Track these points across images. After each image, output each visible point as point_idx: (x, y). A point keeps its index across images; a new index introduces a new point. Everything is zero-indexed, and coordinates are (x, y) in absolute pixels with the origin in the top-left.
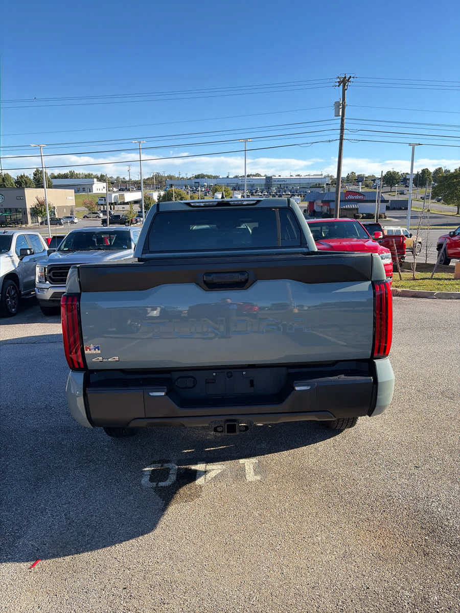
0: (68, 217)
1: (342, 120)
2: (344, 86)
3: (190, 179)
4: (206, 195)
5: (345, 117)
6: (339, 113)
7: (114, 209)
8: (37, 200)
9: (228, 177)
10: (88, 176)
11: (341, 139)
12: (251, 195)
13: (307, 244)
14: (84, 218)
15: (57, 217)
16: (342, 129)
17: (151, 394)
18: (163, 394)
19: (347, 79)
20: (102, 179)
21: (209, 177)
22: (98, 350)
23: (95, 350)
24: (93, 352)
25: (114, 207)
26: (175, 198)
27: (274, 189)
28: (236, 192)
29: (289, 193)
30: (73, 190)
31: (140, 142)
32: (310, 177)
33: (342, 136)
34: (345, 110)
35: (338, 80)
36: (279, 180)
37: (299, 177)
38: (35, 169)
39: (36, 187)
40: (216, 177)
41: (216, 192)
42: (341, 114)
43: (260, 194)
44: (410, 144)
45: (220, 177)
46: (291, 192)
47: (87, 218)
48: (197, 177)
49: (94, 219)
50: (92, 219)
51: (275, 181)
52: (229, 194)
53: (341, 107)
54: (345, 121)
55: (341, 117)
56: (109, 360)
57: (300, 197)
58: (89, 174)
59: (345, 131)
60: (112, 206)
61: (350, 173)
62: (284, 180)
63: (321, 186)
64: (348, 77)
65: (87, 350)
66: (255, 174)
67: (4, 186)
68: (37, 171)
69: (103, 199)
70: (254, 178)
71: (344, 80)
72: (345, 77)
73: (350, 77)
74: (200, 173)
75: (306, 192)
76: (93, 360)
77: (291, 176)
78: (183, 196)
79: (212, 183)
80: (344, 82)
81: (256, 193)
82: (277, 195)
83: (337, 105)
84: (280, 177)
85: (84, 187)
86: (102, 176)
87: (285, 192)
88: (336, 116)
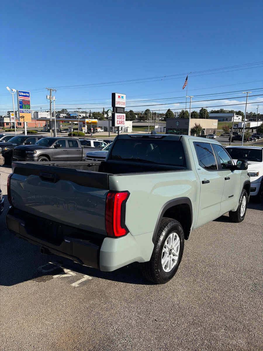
0: (211, 135)
7: (241, 131)
8: (196, 125)
10: (232, 112)
14: (221, 136)
15: (205, 134)
20: (239, 113)
25: (241, 130)
30: (217, 120)
31: (248, 93)
38: (201, 108)
39: (200, 118)
47: (223, 136)
49: (227, 136)
50: (225, 136)
58: (232, 111)
60: (240, 130)
67: (184, 117)
68: (202, 109)
69: (237, 125)
85: (227, 118)
86: (240, 112)
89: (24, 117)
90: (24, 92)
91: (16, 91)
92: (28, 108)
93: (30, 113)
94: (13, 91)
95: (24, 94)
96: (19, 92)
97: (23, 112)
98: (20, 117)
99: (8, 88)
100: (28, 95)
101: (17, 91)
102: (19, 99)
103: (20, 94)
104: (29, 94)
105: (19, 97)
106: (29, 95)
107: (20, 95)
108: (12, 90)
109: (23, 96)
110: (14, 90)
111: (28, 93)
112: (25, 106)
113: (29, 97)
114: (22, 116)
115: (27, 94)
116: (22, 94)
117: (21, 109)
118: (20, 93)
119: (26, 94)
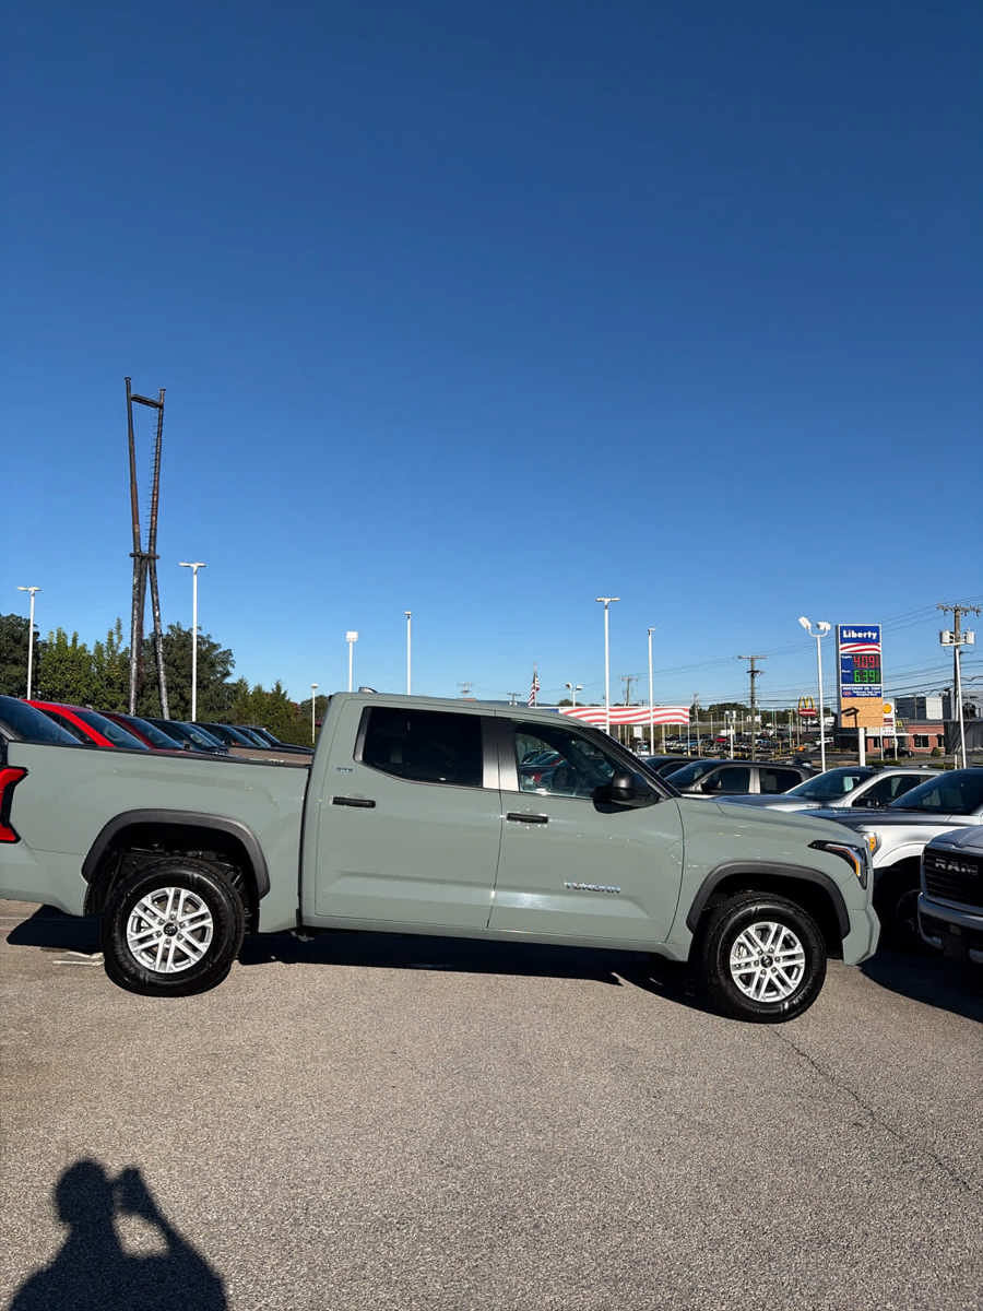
89: (857, 711)
90: (857, 629)
91: (828, 627)
92: (870, 679)
93: (879, 695)
94: (822, 628)
95: (860, 635)
96: (842, 628)
97: (855, 696)
98: (843, 712)
99: (804, 622)
100: (875, 635)
101: (837, 627)
102: (841, 652)
103: (845, 636)
104: (878, 633)
105: (841, 647)
106: (878, 636)
107: (844, 640)
108: (818, 626)
109: (857, 640)
110: (825, 626)
111: (876, 629)
112: (861, 674)
113: (876, 642)
114: (849, 710)
115: (870, 634)
116: (854, 635)
117: (847, 686)
118: (845, 632)
119: (865, 635)
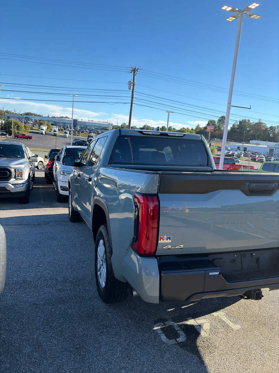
1: (133, 92)
2: (134, 73)
3: (21, 114)
4: (34, 126)
5: (134, 91)
6: (131, 88)
9: (48, 116)
11: (132, 103)
12: (64, 129)
13: (211, 165)
16: (132, 97)
17: (210, 274)
18: (217, 273)
19: (136, 69)
21: (35, 115)
22: (170, 240)
23: (167, 240)
24: (165, 241)
26: (14, 126)
27: (78, 128)
28: (54, 126)
29: (88, 131)
32: (101, 123)
33: (132, 101)
34: (135, 87)
35: (131, 69)
36: (81, 122)
37: (92, 122)
40: (40, 116)
41: (41, 125)
42: (132, 89)
43: (70, 129)
44: (167, 112)
45: (43, 116)
46: (89, 131)
48: (27, 114)
51: (79, 123)
52: (50, 127)
53: (132, 84)
54: (134, 93)
55: (132, 90)
56: (176, 247)
57: (94, 134)
59: (134, 99)
61: (123, 123)
62: (84, 123)
63: (107, 129)
64: (137, 68)
65: (160, 240)
66: (65, 117)
70: (66, 119)
71: (134, 70)
72: (136, 68)
73: (138, 69)
74: (28, 112)
75: (98, 132)
76: (164, 248)
77: (89, 121)
78: (19, 125)
79: (38, 119)
80: (134, 71)
81: (67, 128)
82: (80, 131)
83: (130, 83)
84: (82, 121)
87: (85, 130)
88: (129, 89)
